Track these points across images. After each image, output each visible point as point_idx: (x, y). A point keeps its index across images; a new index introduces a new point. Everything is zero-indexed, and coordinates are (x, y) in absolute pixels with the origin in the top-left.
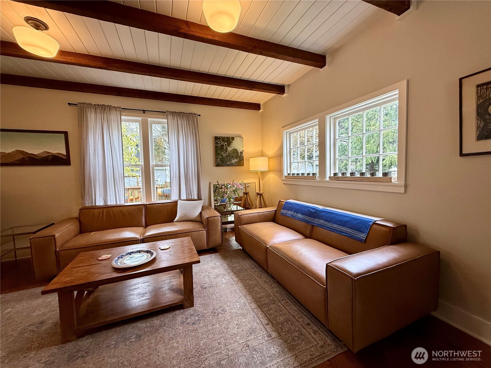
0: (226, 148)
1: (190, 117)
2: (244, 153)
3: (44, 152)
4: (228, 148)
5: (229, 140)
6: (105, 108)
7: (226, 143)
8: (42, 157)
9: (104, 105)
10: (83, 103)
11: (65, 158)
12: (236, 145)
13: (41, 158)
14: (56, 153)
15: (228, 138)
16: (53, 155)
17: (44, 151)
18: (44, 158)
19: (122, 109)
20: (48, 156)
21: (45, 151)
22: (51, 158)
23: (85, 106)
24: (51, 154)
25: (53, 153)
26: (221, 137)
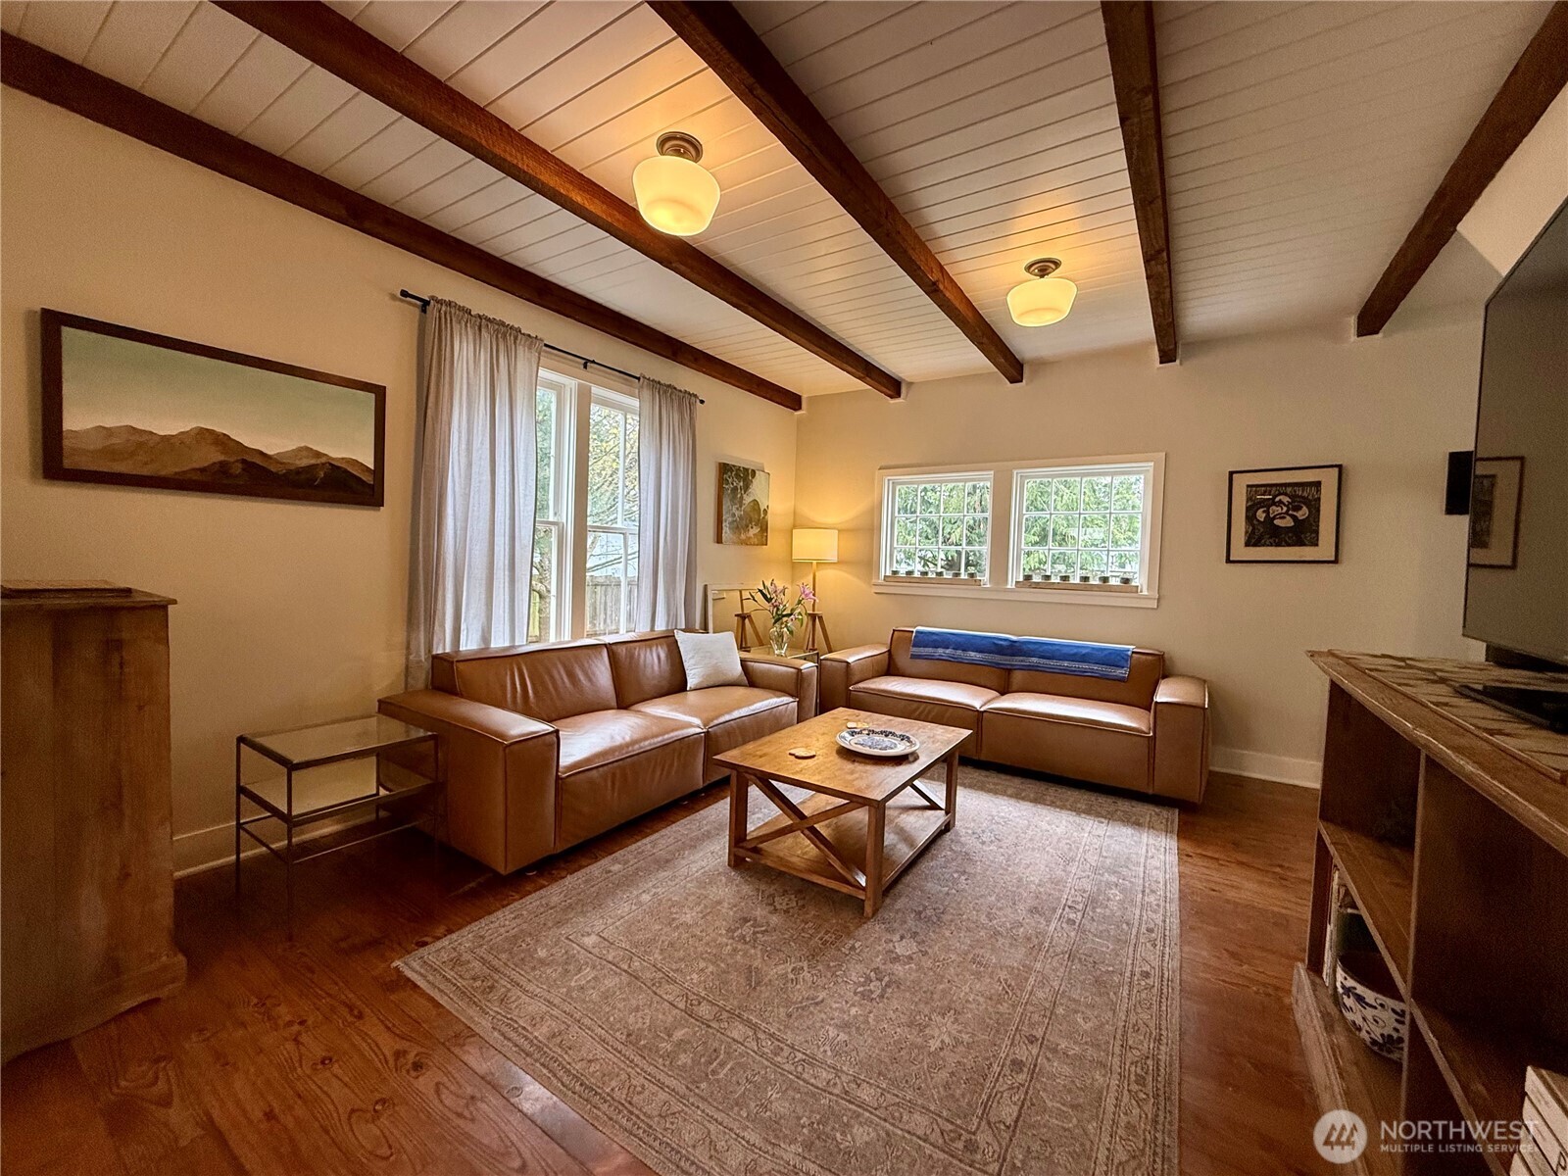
0: (742, 497)
1: (685, 401)
2: (769, 512)
3: (300, 449)
4: (745, 496)
5: (746, 475)
6: (505, 333)
7: (741, 484)
8: (292, 468)
9: (502, 324)
10: (449, 304)
11: (368, 479)
12: (758, 490)
13: (289, 472)
14: (343, 459)
15: (746, 470)
16: (331, 464)
17: (302, 445)
18: (299, 471)
19: (546, 345)
20: (313, 465)
21: (307, 449)
22: (322, 474)
23: (450, 312)
24: (324, 460)
25: (333, 459)
26: (734, 466)
